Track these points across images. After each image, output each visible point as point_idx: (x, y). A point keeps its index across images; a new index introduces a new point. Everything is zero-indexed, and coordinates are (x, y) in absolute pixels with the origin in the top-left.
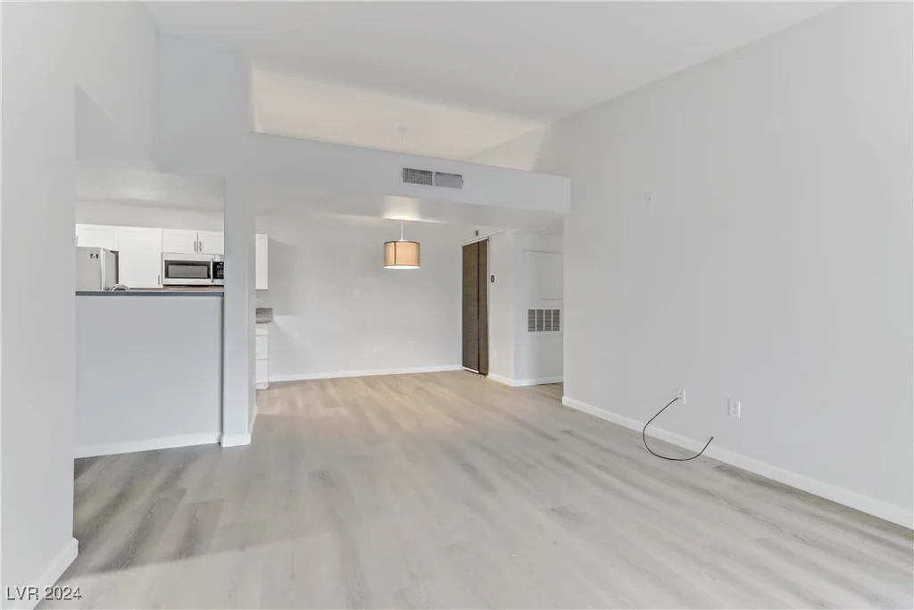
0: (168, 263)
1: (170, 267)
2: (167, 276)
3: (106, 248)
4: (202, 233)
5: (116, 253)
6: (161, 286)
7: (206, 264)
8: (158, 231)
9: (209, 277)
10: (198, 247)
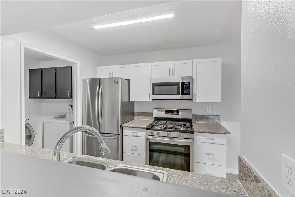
0: (155, 85)
1: (155, 87)
2: (154, 94)
3: (122, 77)
4: (173, 62)
5: (129, 80)
6: (150, 100)
7: (177, 84)
8: (149, 64)
9: (178, 94)
10: (171, 72)
